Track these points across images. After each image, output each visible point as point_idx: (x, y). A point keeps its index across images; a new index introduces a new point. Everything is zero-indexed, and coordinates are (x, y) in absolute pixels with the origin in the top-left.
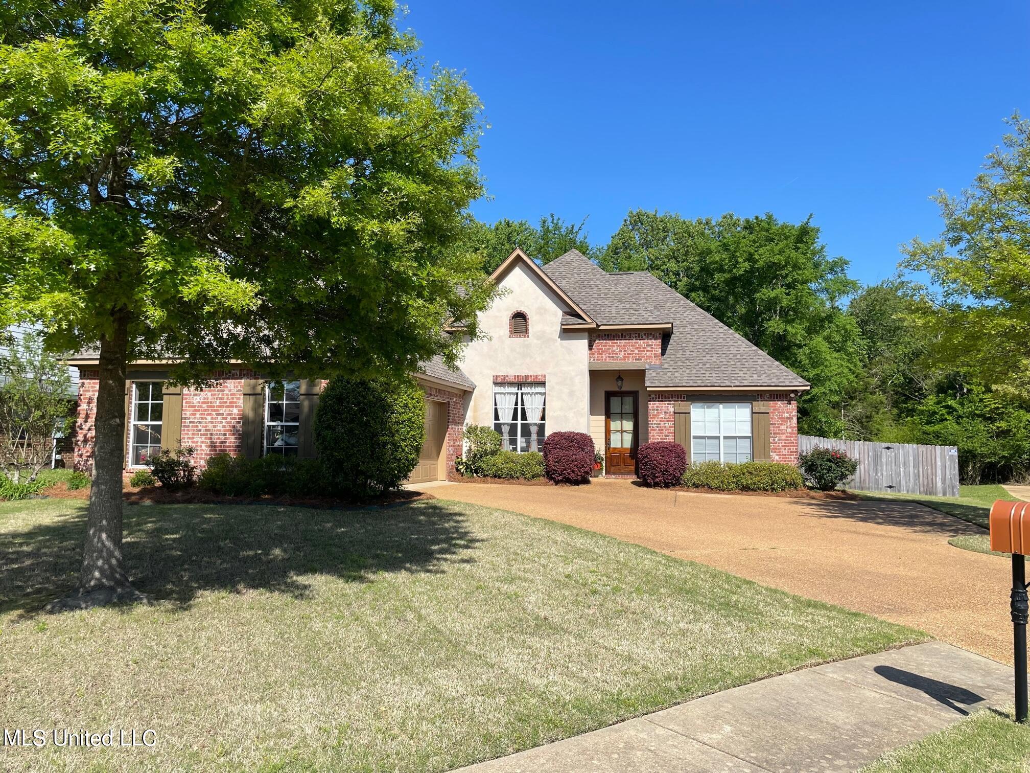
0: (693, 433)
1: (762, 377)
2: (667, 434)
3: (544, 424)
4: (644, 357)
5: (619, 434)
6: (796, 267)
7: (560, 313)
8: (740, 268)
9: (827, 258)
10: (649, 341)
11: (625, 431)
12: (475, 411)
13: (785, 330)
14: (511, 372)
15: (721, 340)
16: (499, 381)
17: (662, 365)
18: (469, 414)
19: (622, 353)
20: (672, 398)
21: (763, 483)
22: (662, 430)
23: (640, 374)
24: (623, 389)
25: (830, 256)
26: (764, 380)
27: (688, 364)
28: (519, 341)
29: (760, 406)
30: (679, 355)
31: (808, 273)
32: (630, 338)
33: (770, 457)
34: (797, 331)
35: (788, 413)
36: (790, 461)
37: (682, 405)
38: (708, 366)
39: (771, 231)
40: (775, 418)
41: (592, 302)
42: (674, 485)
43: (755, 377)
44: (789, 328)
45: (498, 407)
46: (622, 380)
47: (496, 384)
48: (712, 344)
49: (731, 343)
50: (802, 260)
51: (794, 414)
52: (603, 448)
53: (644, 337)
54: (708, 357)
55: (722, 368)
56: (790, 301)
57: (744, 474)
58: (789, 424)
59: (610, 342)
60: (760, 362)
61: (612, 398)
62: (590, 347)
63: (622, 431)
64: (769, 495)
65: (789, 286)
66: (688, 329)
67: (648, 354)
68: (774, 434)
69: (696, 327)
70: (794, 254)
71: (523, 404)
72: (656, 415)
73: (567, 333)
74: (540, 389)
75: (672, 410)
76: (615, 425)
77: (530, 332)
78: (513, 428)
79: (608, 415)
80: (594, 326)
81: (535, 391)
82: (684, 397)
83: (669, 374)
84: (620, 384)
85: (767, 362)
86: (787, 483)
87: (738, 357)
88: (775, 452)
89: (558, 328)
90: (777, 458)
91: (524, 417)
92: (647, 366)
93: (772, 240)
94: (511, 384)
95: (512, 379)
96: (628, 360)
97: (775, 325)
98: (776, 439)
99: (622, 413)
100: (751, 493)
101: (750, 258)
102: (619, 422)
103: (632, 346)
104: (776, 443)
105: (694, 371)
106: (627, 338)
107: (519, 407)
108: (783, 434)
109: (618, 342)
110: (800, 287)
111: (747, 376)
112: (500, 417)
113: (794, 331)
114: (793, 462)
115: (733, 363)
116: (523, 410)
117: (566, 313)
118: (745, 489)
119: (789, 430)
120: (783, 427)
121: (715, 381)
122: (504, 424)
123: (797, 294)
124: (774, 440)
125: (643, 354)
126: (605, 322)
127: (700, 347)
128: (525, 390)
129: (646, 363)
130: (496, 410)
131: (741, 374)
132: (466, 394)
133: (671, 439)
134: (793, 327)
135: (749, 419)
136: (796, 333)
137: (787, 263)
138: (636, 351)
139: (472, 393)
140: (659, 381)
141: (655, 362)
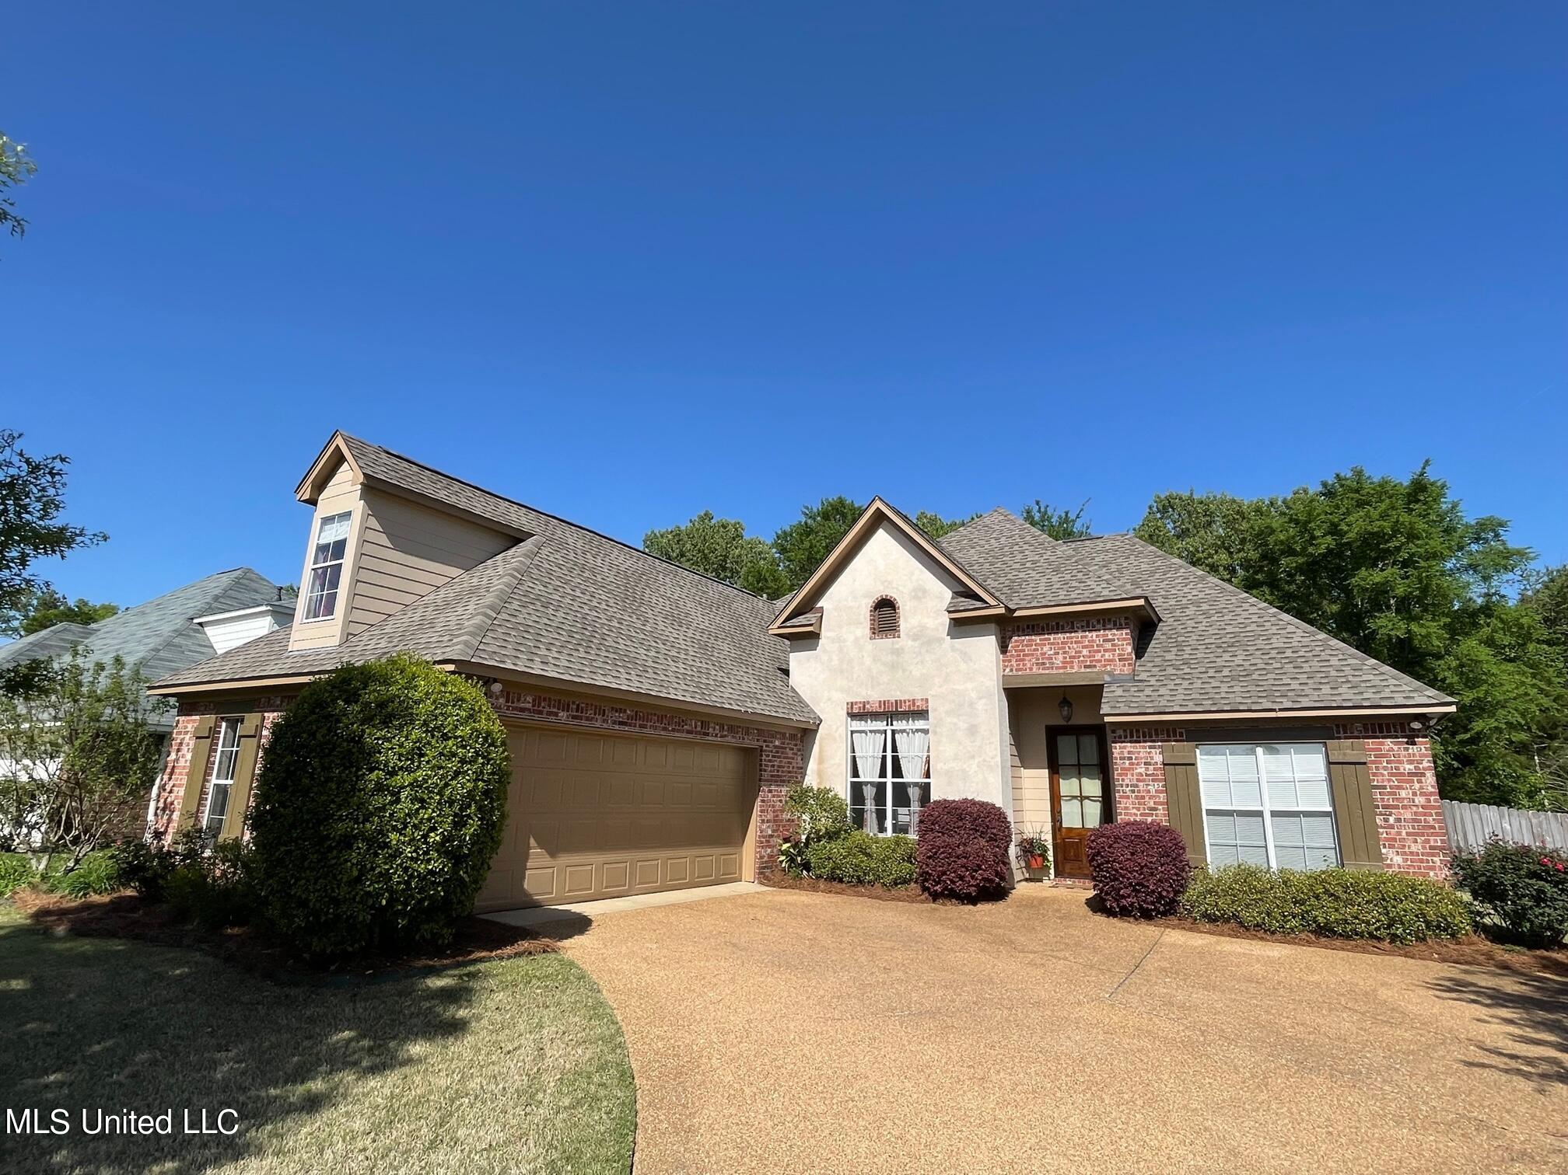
0: (1206, 804)
1: (1340, 690)
2: (1152, 804)
3: (929, 783)
4: (1100, 661)
5: (1076, 803)
6: (1412, 536)
7: (948, 594)
8: (1320, 544)
9: (1465, 520)
10: (1107, 632)
11: (1087, 798)
12: (821, 761)
13: (1409, 632)
14: (874, 696)
15: (1253, 627)
16: (855, 711)
17: (1134, 673)
18: (812, 766)
19: (1060, 657)
20: (1157, 735)
21: (1368, 923)
22: (1143, 797)
23: (1093, 693)
24: (1074, 722)
25: (1469, 516)
26: (1346, 694)
27: (1187, 670)
28: (886, 643)
29: (1346, 748)
30: (1168, 656)
31: (1436, 543)
32: (1072, 630)
33: (1380, 858)
34: (1430, 631)
35: (1411, 762)
36: (1433, 868)
37: (1179, 749)
38: (1226, 672)
39: (1364, 492)
40: (1381, 775)
41: (1010, 576)
42: (1164, 914)
43: (1326, 690)
44: (1414, 627)
45: (857, 754)
46: (1070, 705)
47: (853, 716)
48: (1235, 635)
49: (1274, 630)
50: (1421, 525)
51: (1426, 764)
52: (1048, 827)
53: (1098, 627)
54: (1226, 657)
55: (1255, 677)
56: (1409, 587)
57: (1317, 897)
58: (1417, 786)
59: (1037, 639)
60: (1334, 661)
61: (1059, 738)
62: (1004, 648)
63: (1082, 798)
64: (1385, 952)
65: (1405, 564)
66: (1190, 612)
67: (1107, 655)
68: (1385, 807)
69: (1205, 607)
70: (1405, 518)
71: (894, 749)
72: (1129, 769)
73: (961, 626)
74: (920, 724)
75: (1158, 758)
76: (1068, 786)
77: (902, 628)
78: (881, 788)
79: (1055, 769)
80: (1002, 611)
81: (914, 728)
82: (1181, 735)
83: (1148, 691)
84: (1065, 713)
85: (1350, 661)
86: (1428, 924)
87: (1289, 653)
88: (1391, 847)
89: (946, 619)
90: (1398, 860)
91: (897, 771)
92: (1107, 678)
93: (1368, 503)
94: (875, 716)
95: (875, 708)
96: (1072, 667)
97: (1387, 624)
98: (1392, 820)
99: (1079, 765)
100: (1338, 943)
101: (1334, 530)
102: (1075, 781)
103: (1076, 642)
104: (1391, 826)
105: (1198, 684)
106: (1066, 629)
107: (889, 754)
108: (1404, 807)
109: (1052, 637)
110: (1423, 564)
111: (1307, 690)
112: (860, 772)
113: (1424, 631)
114: (1439, 873)
115: (1279, 665)
116: (896, 761)
117: (957, 594)
118: (1324, 932)
119: (1420, 800)
120: (1403, 793)
121: (1239, 700)
122: (866, 783)
123: (1420, 575)
124: (1386, 820)
125: (1098, 656)
126: (1023, 603)
127: (1212, 641)
128: (898, 725)
129: (1105, 672)
130: (854, 759)
131: (1295, 685)
132: (804, 735)
133: (1161, 817)
134: (1422, 626)
135: (1322, 774)
136: (1428, 635)
137: (1396, 532)
138: (1085, 652)
139: (816, 731)
140: (1127, 704)
141: (1122, 669)
